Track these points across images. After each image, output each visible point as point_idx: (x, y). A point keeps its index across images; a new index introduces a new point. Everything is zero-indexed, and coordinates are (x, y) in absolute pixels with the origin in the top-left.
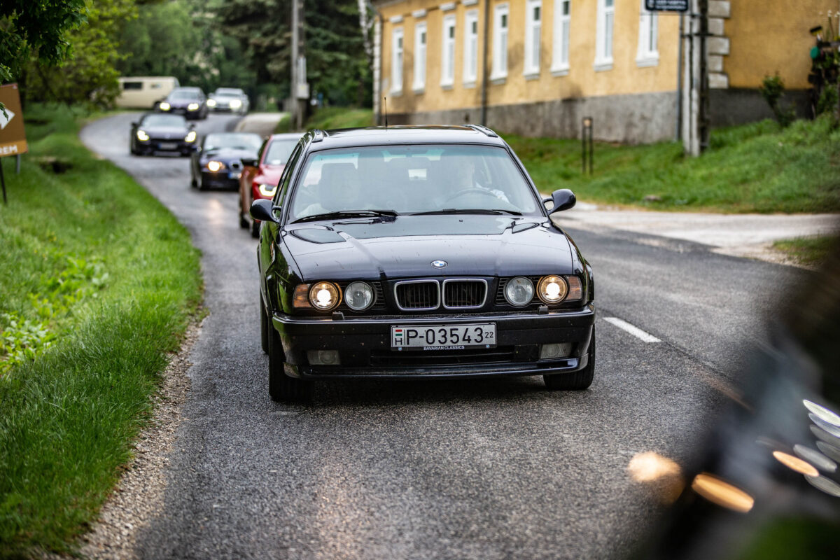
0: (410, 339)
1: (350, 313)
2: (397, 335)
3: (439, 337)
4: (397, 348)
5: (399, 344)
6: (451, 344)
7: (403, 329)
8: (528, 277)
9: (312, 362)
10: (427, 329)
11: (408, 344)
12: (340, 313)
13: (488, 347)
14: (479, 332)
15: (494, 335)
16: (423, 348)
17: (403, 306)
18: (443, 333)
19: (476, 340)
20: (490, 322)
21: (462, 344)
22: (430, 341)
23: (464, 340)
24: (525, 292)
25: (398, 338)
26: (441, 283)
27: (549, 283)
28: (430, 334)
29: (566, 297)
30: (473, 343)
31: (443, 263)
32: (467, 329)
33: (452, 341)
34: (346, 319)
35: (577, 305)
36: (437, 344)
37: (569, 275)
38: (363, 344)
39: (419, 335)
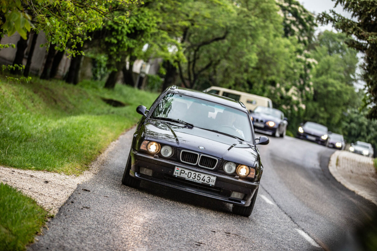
0: (181, 174)
1: (161, 157)
2: (177, 170)
3: (193, 176)
4: (175, 175)
5: (176, 174)
6: (197, 180)
7: (180, 169)
8: (235, 163)
9: (141, 172)
10: (189, 171)
11: (180, 175)
12: (157, 156)
13: (211, 185)
14: (209, 178)
15: (214, 181)
16: (185, 178)
17: (183, 160)
18: (195, 175)
19: (207, 181)
20: (214, 176)
21: (201, 181)
22: (189, 176)
23: (202, 180)
24: (232, 169)
25: (177, 172)
26: (200, 155)
27: (242, 168)
28: (190, 174)
29: (248, 175)
30: (205, 182)
31: (203, 148)
32: (205, 176)
33: (197, 179)
34: (159, 159)
35: (251, 180)
36: (191, 178)
37: (251, 167)
38: (163, 170)
39: (185, 173)
